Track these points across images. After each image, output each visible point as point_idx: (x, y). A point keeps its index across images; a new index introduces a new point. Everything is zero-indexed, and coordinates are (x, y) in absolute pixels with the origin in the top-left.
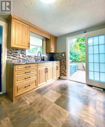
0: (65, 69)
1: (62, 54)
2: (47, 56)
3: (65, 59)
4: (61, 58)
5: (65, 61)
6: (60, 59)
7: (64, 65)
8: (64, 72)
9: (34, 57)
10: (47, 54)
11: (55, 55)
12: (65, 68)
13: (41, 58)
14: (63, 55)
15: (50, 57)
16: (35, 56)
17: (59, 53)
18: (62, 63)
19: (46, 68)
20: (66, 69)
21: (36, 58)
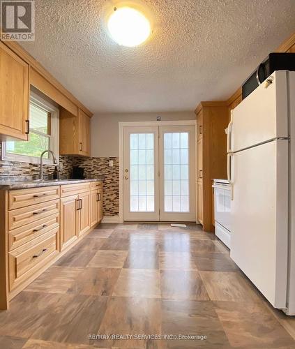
0: (115, 198)
1: (108, 161)
2: (62, 164)
3: (115, 174)
4: (104, 171)
5: (115, 179)
6: (100, 174)
7: (112, 189)
8: (114, 205)
9: (28, 166)
10: (62, 158)
11: (85, 163)
12: (115, 196)
13: (48, 171)
14: (111, 163)
15: (69, 167)
16: (30, 164)
17: (98, 159)
18: (107, 183)
19: (76, 197)
20: (117, 197)
21: (33, 170)
